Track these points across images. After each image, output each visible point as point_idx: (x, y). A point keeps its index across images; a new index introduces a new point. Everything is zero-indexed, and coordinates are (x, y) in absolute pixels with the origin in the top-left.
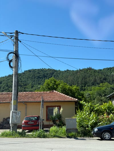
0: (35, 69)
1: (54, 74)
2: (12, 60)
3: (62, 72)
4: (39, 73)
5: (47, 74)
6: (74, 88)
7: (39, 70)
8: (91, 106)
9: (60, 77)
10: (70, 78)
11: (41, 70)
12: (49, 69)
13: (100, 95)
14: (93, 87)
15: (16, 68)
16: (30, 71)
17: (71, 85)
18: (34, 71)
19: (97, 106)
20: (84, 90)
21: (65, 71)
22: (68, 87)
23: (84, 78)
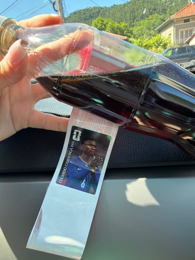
0: (80, 10)
1: (101, 12)
2: (55, 2)
3: (109, 8)
4: (85, 14)
5: (93, 13)
6: (123, 25)
7: (84, 10)
8: (140, 42)
9: (107, 15)
10: (118, 14)
11: (87, 10)
12: (94, 8)
13: (149, 29)
14: (142, 22)
15: (61, 11)
16: (75, 13)
17: (119, 23)
18: (79, 12)
19: (146, 41)
20: (133, 26)
21: (112, 7)
22: (116, 25)
23: (133, 12)
